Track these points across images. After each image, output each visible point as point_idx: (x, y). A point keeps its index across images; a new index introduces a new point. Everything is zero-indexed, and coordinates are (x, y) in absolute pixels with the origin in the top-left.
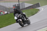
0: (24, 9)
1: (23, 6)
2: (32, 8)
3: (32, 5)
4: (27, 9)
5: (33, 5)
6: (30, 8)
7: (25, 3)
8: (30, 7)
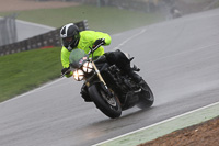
0: (12, 49)
1: (10, 36)
2: (50, 45)
3: (52, 32)
4: (27, 49)
5: (54, 29)
6: (43, 45)
7: (17, 21)
8: (41, 38)
